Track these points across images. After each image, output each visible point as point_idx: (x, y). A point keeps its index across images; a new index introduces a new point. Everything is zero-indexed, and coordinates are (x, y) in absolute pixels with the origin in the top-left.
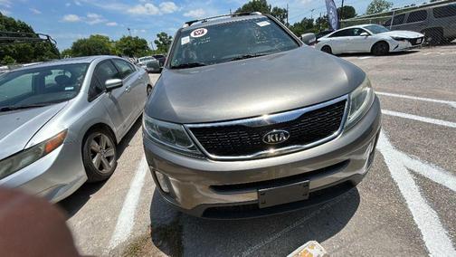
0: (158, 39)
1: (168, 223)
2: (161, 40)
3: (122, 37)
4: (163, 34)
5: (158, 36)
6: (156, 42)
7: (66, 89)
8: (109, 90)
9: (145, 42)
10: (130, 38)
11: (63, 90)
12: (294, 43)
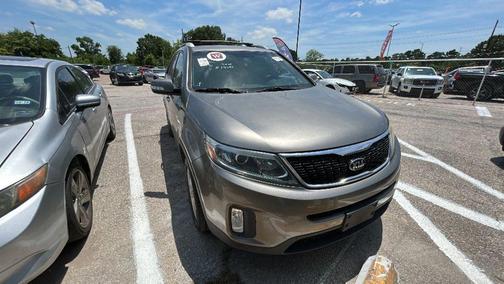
0: (78, 44)
1: (216, 274)
2: (83, 45)
3: (12, 30)
4: (85, 39)
5: (78, 40)
6: (73, 47)
7: (16, 102)
8: (81, 109)
9: (56, 44)
10: (28, 34)
11: (11, 104)
12: (307, 82)
